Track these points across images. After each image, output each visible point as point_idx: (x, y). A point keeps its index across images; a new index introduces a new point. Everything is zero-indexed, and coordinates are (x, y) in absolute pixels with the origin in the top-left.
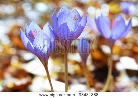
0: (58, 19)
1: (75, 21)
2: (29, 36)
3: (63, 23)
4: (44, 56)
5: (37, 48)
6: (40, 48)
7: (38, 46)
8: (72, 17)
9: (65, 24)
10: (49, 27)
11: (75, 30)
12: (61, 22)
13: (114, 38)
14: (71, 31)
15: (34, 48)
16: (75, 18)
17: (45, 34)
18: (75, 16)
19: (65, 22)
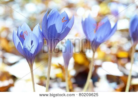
0: (48, 21)
1: (63, 23)
2: (20, 36)
3: (52, 25)
4: (31, 56)
5: (26, 48)
6: (28, 48)
7: (27, 47)
8: (61, 18)
9: (54, 26)
10: (39, 28)
11: (62, 31)
12: (51, 24)
13: (98, 40)
14: (58, 32)
15: (24, 48)
16: (64, 20)
17: (34, 35)
18: (64, 18)
19: (54, 24)
